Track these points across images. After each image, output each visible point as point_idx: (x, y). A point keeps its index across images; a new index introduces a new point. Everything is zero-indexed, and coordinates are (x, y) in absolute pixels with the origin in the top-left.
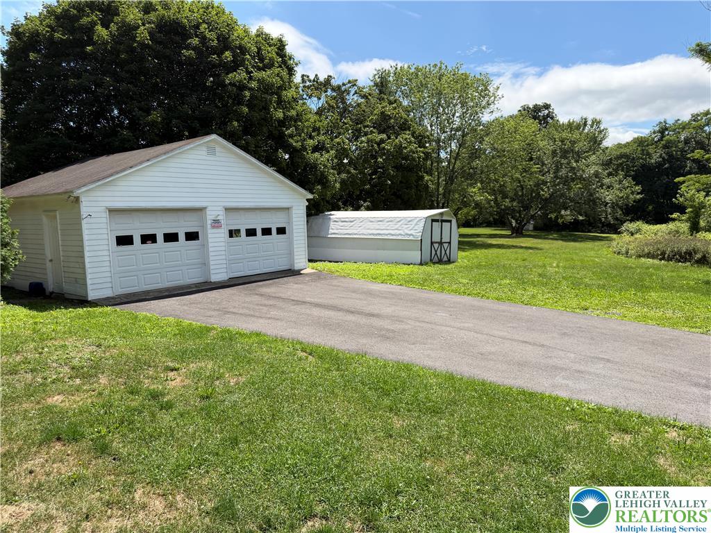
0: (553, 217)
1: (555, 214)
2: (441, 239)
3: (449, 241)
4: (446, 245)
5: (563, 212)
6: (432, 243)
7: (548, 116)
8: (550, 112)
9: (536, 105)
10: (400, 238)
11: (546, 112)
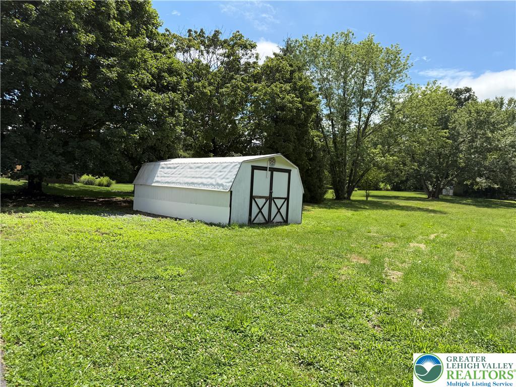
0: (469, 183)
1: (471, 181)
2: (271, 193)
3: (286, 196)
4: (279, 202)
5: (478, 180)
6: (252, 198)
7: (469, 98)
8: (470, 95)
9: (458, 89)
10: (210, 188)
11: (468, 94)
